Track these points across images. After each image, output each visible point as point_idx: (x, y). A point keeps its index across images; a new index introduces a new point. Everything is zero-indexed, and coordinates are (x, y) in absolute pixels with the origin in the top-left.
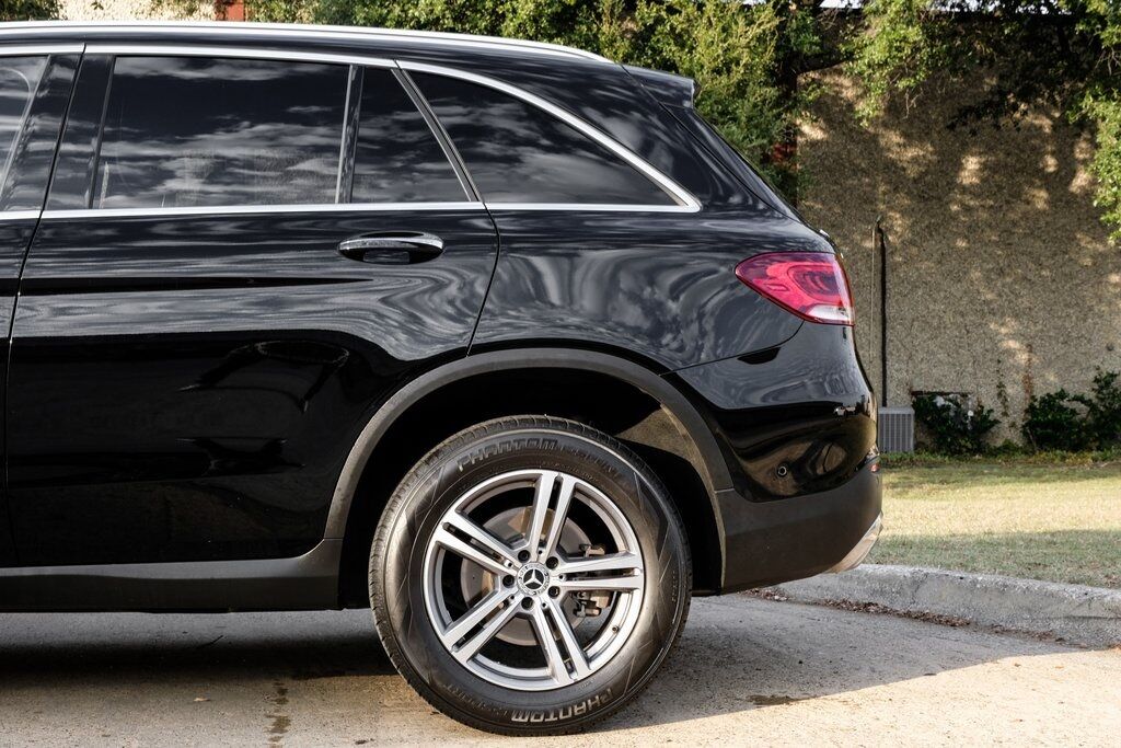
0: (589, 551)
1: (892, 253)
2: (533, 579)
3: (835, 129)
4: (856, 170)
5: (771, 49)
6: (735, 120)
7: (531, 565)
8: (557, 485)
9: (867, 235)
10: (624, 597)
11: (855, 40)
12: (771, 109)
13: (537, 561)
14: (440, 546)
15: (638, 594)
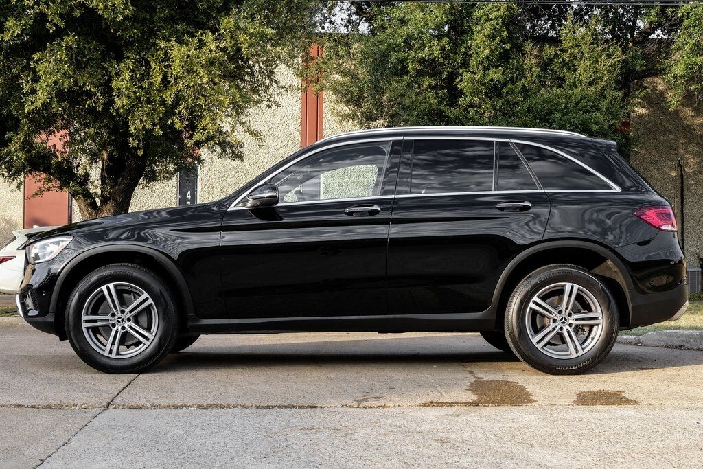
0: (582, 311)
1: (687, 178)
2: (563, 320)
3: (653, 107)
4: (666, 131)
5: (618, 70)
6: (598, 109)
7: (562, 316)
8: (572, 288)
9: (671, 168)
10: (595, 328)
11: (666, 61)
12: (619, 104)
13: (565, 314)
14: (531, 309)
15: (600, 326)
